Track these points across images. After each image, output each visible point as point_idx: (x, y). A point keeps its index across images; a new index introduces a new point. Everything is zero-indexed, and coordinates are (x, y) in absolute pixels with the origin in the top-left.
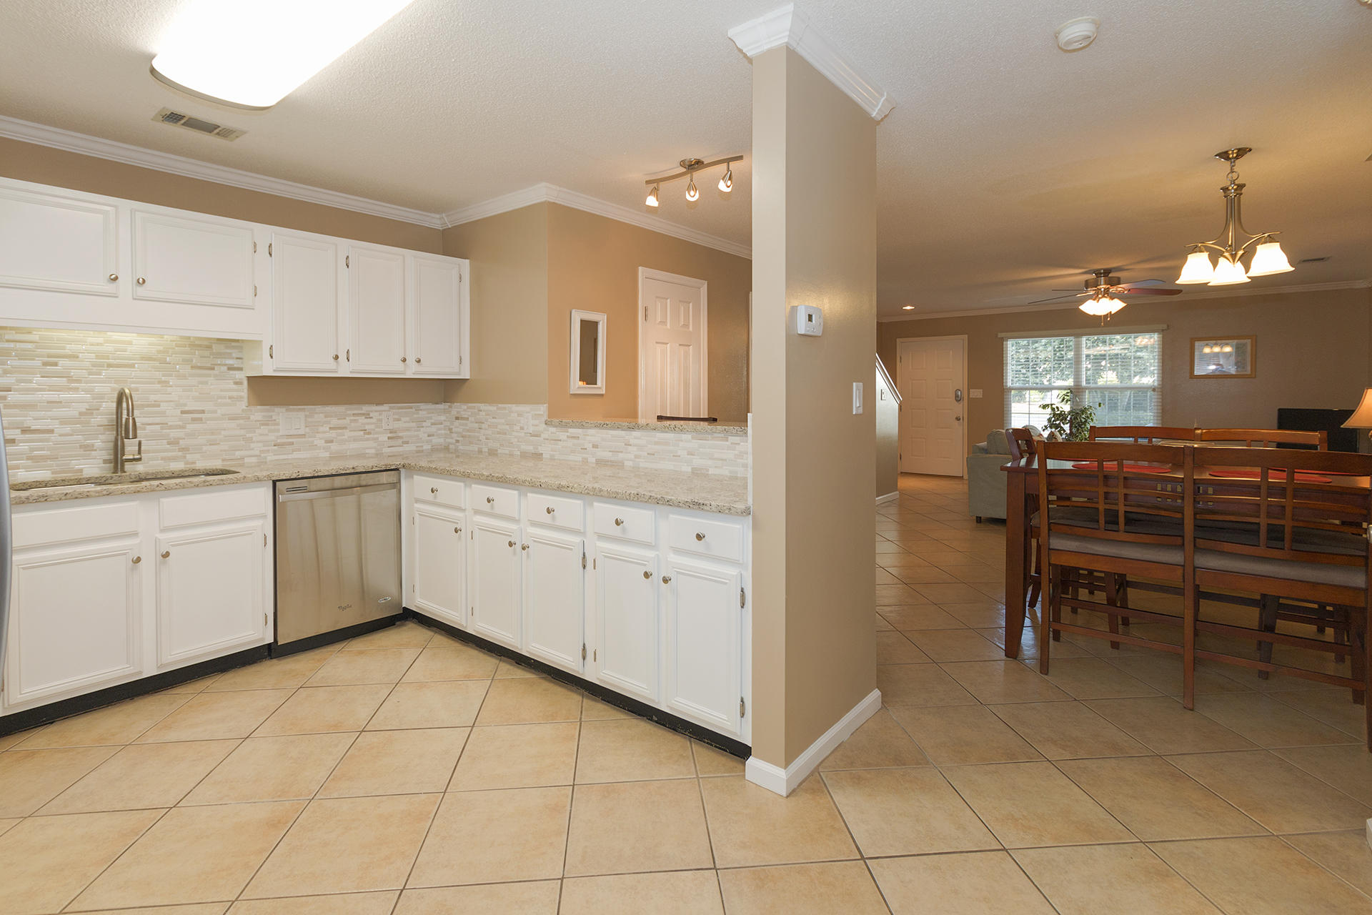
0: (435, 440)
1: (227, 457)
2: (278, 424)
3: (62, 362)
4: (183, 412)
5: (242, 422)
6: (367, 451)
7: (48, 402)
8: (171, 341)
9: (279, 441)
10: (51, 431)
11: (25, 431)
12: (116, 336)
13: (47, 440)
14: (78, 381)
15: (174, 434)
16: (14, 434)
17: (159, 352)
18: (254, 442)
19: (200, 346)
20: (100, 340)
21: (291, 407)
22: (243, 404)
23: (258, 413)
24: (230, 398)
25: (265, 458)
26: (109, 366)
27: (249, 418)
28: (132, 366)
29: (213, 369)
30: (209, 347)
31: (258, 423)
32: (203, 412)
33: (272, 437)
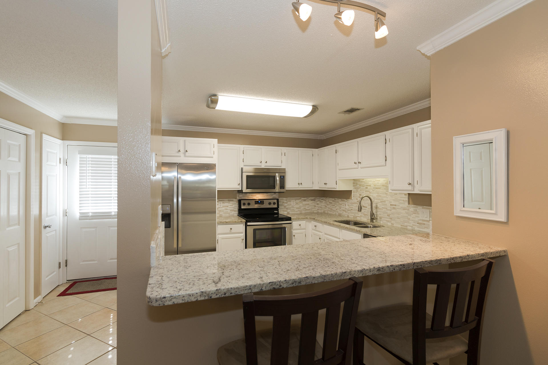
2: (419, 214)
3: (369, 187)
4: (391, 205)
5: (407, 211)
9: (419, 222)
10: (366, 207)
13: (366, 210)
14: (371, 193)
15: (389, 212)
17: (386, 183)
18: (411, 220)
20: (374, 181)
21: (425, 207)
22: (407, 204)
23: (412, 208)
24: (403, 201)
25: (415, 228)
26: (376, 188)
27: (409, 210)
28: (380, 188)
31: (412, 212)
32: (396, 205)
33: (417, 219)
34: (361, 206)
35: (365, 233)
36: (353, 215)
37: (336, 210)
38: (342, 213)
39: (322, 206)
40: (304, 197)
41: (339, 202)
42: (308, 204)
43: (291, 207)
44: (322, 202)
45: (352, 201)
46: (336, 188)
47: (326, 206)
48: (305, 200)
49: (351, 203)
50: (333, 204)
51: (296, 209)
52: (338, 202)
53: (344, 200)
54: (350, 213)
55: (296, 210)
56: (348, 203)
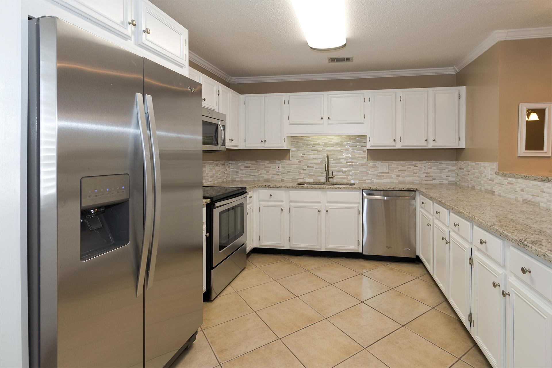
0: (450, 179)
1: (360, 179)
2: (378, 168)
3: (317, 146)
4: (347, 162)
5: (365, 166)
6: (415, 181)
7: (313, 158)
8: (344, 137)
9: (378, 174)
10: (313, 167)
11: (308, 167)
12: (329, 137)
13: (312, 170)
14: (320, 152)
15: (344, 169)
16: (306, 168)
17: (340, 141)
18: (369, 174)
19: (352, 138)
20: (325, 139)
21: (383, 161)
22: (366, 160)
23: (371, 163)
24: (362, 157)
25: (373, 181)
26: (327, 147)
27: (368, 165)
28: (333, 146)
29: (356, 147)
30: (355, 139)
31: (371, 167)
32: (353, 162)
33: (376, 173)
35: (365, 189)
36: (292, 178)
37: (261, 174)
38: (271, 177)
39: (229, 172)
40: (216, 161)
41: (265, 165)
42: (220, 170)
43: (206, 175)
44: (229, 167)
45: (290, 162)
46: (283, 147)
47: (237, 172)
48: (217, 165)
49: (287, 165)
50: (254, 168)
51: (210, 177)
52: (263, 165)
53: (276, 162)
54: (285, 176)
55: (210, 180)
56: (281, 164)
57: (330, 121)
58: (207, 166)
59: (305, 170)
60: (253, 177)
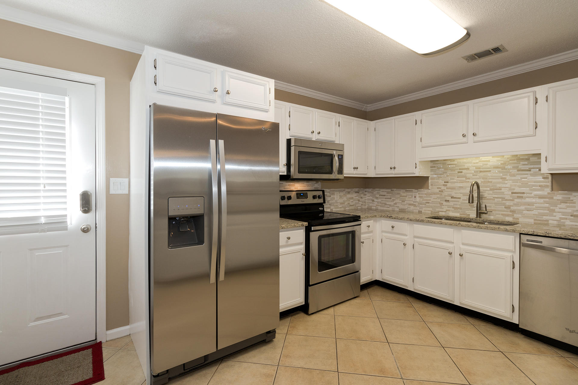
1: (538, 219)
2: (575, 203)
3: (464, 171)
4: (512, 193)
5: (547, 200)
7: (459, 187)
8: (507, 158)
9: (575, 213)
10: (460, 198)
11: (452, 197)
12: (483, 159)
13: (458, 202)
14: (469, 179)
15: (508, 203)
16: (449, 198)
17: (501, 164)
18: (556, 212)
19: (523, 159)
20: (477, 161)
22: (549, 190)
23: (559, 196)
24: (540, 186)
26: (481, 172)
27: (552, 198)
28: (490, 171)
29: (530, 171)
30: (528, 159)
31: (560, 201)
32: (524, 193)
33: (569, 210)
34: (472, 195)
35: (524, 233)
36: (431, 210)
37: (396, 204)
38: (407, 208)
39: (365, 200)
40: (348, 188)
41: (401, 194)
42: (353, 198)
43: (335, 202)
44: (366, 195)
45: (429, 191)
46: (415, 174)
47: (373, 201)
48: (349, 193)
49: (425, 194)
50: (389, 197)
51: (340, 204)
52: (398, 194)
53: (412, 191)
54: (423, 207)
55: (339, 207)
56: (419, 193)
57: (476, 138)
58: (336, 193)
59: (448, 201)
60: (389, 206)
